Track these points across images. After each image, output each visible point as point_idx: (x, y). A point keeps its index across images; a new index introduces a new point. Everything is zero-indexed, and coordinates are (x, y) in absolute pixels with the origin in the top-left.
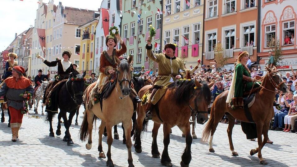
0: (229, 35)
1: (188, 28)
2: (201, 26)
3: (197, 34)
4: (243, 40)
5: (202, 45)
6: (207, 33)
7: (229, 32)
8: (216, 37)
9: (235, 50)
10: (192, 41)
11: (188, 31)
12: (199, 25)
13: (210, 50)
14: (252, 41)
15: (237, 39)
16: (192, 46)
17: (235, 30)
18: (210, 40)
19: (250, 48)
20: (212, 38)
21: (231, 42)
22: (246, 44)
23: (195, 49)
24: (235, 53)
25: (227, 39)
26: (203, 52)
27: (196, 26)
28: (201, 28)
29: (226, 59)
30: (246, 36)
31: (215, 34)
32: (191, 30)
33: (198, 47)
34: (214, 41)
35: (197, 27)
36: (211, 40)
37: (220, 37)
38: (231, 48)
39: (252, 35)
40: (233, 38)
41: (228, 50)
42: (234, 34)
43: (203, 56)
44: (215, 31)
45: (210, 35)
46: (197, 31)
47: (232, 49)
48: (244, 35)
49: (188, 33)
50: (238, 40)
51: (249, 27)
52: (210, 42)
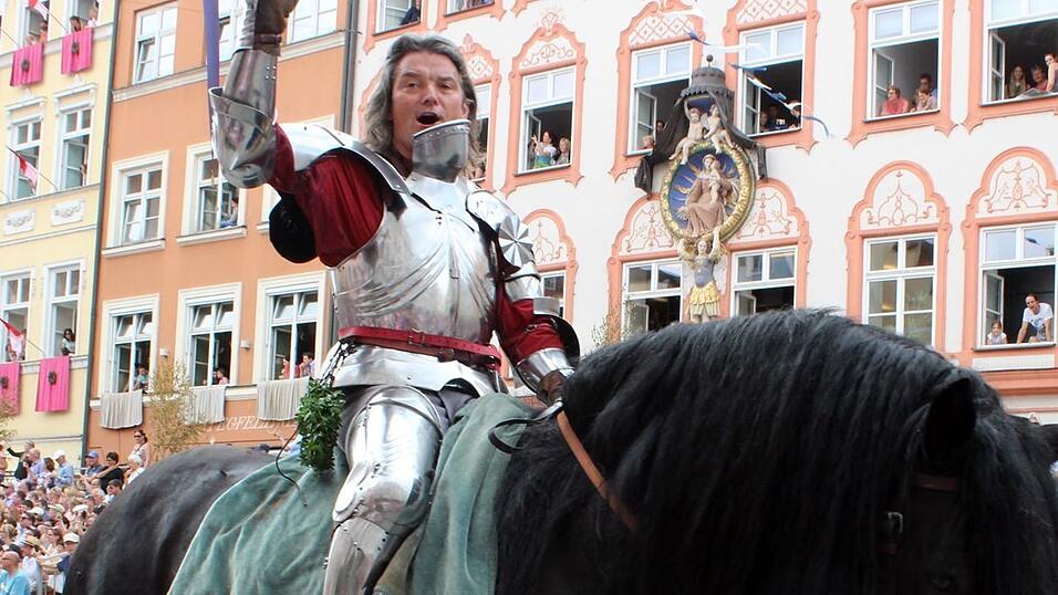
0: (210, 325)
1: (26, 283)
2: (87, 279)
3: (65, 312)
4: (269, 348)
5: (86, 364)
6: (110, 308)
7: (210, 313)
8: (150, 332)
9: (231, 393)
10: (40, 341)
11: (25, 297)
12: (76, 274)
13: (123, 387)
14: (305, 357)
15: (244, 344)
16: (44, 363)
17: (237, 306)
18: (122, 340)
19: (296, 389)
20: (132, 335)
21: (217, 356)
22: (279, 371)
23: (53, 378)
24: (230, 405)
25: (201, 344)
26: (90, 395)
27: (61, 277)
28: (84, 287)
29: (193, 428)
30: (282, 335)
31: (146, 317)
32: (38, 292)
33: (70, 370)
34: (144, 347)
35: (66, 278)
36: (130, 344)
37: (168, 333)
38: (216, 381)
39: (307, 331)
40: (224, 339)
41: (203, 392)
42: (230, 322)
43: (89, 411)
44: (150, 303)
45: (125, 321)
46: (68, 298)
47: (221, 386)
48: (273, 328)
49: (24, 305)
50: (247, 349)
51: (296, 298)
52: (124, 351)
